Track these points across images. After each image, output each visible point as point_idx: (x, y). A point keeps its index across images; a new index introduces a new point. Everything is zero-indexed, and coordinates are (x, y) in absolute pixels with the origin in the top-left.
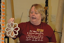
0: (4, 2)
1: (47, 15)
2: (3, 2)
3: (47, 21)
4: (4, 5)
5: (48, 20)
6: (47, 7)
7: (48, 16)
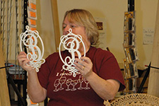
0: (35, 3)
1: (133, 29)
2: (33, 4)
3: (133, 44)
4: (36, 11)
5: (136, 41)
6: (132, 13)
7: (134, 32)
